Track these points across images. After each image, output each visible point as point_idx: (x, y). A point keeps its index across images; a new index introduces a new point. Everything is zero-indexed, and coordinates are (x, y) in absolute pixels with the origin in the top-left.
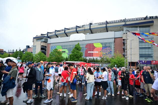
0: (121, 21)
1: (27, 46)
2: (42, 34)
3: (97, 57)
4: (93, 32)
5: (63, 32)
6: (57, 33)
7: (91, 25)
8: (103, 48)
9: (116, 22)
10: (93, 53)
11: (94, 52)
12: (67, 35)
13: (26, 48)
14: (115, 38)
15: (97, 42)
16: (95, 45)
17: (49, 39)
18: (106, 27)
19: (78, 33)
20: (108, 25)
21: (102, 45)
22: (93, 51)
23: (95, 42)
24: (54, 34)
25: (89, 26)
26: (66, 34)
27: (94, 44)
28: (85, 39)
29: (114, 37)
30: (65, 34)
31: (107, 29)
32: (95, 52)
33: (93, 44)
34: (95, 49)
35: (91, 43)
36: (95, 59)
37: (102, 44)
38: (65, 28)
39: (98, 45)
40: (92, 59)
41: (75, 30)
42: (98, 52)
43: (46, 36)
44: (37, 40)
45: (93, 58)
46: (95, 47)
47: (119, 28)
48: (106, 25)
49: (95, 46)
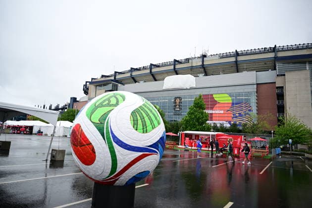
0: (266, 51)
1: (71, 98)
2: (103, 76)
3: (221, 122)
4: (208, 72)
5: (148, 71)
6: (134, 73)
7: (205, 59)
8: (233, 104)
9: (255, 53)
10: (212, 114)
11: (213, 112)
12: (156, 77)
13: (69, 102)
14: (257, 84)
15: (219, 92)
16: (217, 97)
17: (119, 85)
18: (236, 61)
19: (177, 74)
20: (240, 58)
21: (230, 98)
22: (212, 109)
23: (216, 92)
24: (129, 75)
25: (201, 59)
26: (153, 75)
27: (214, 96)
28: (195, 86)
29: (255, 82)
30: (151, 76)
31: (236, 67)
32: (217, 112)
33: (212, 95)
34: (217, 105)
35: (208, 93)
36: (218, 125)
37: (231, 95)
38: (151, 65)
39: (223, 98)
40: (212, 125)
41: (172, 67)
42: (222, 112)
43: (113, 78)
44: (96, 86)
45: (215, 123)
46: (216, 101)
47: (263, 64)
48: (236, 59)
49: (216, 99)
